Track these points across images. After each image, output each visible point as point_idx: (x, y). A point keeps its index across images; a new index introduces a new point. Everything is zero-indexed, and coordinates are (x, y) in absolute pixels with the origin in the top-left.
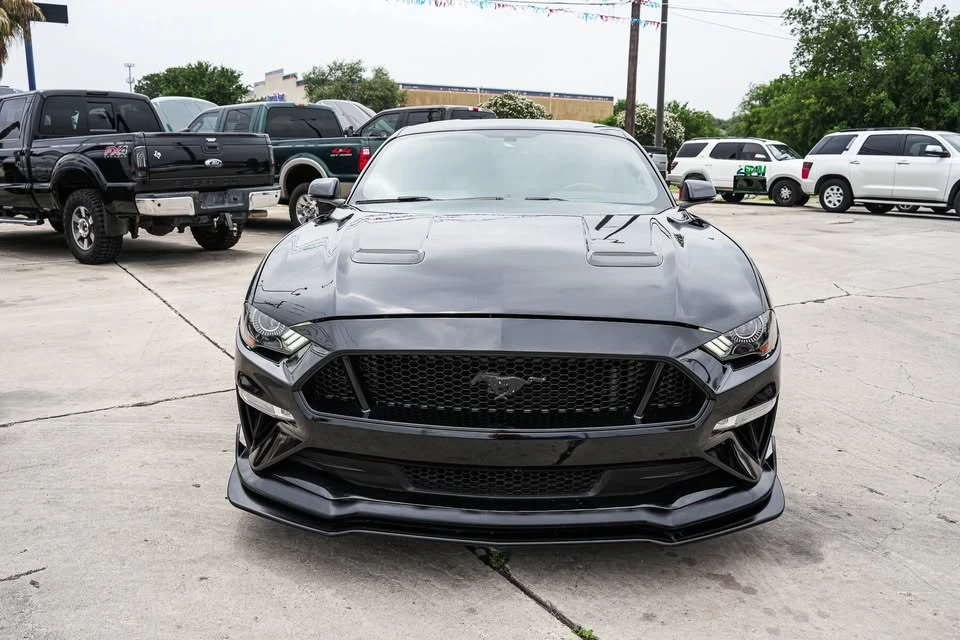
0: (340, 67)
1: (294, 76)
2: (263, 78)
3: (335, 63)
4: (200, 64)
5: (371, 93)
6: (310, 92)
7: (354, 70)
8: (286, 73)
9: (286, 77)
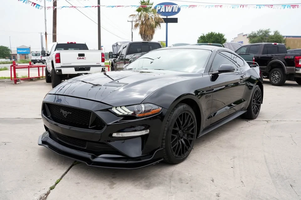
0: (261, 31)
1: (246, 35)
2: (237, 36)
3: (260, 30)
4: (212, 33)
5: (272, 40)
6: (250, 40)
7: (267, 32)
8: (244, 34)
9: (244, 36)
